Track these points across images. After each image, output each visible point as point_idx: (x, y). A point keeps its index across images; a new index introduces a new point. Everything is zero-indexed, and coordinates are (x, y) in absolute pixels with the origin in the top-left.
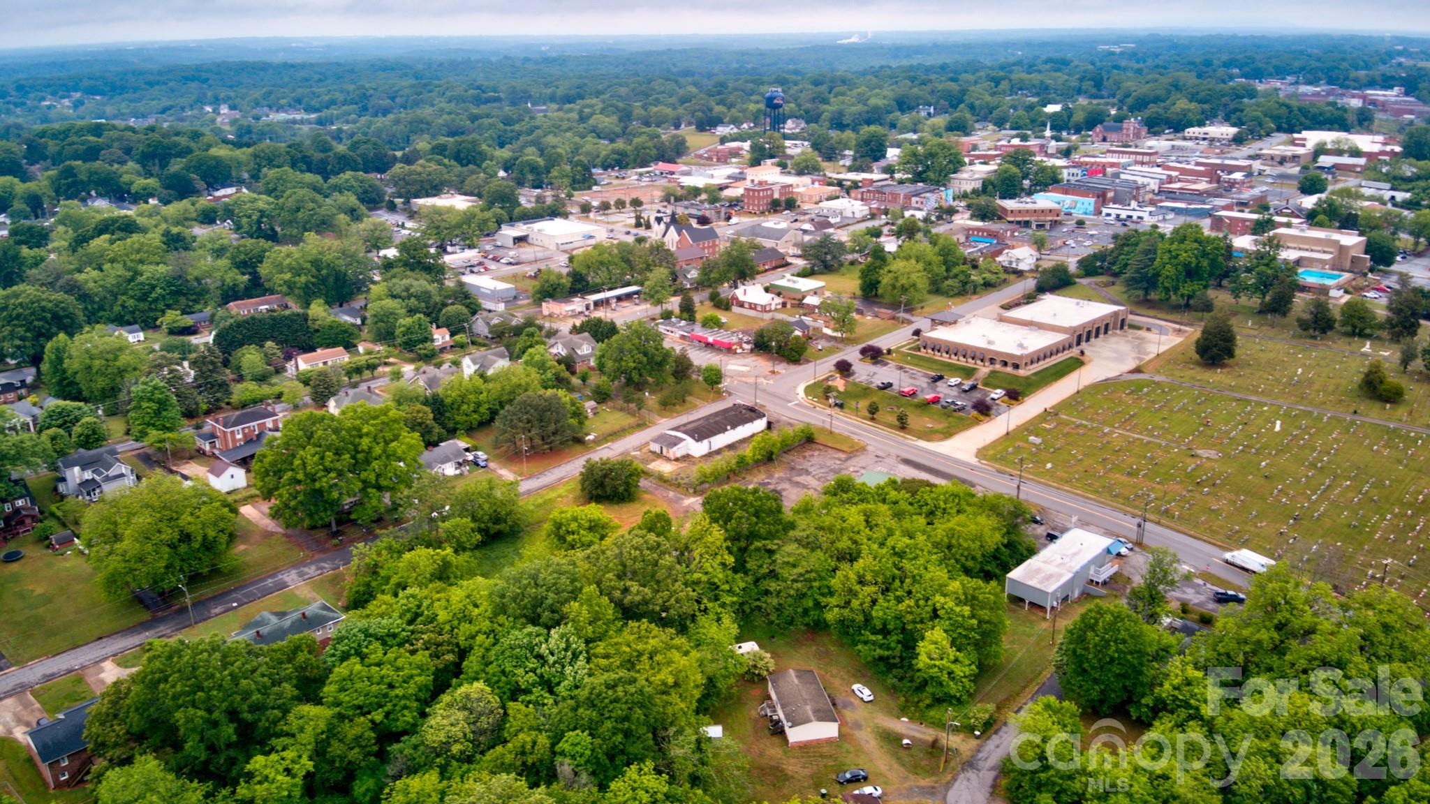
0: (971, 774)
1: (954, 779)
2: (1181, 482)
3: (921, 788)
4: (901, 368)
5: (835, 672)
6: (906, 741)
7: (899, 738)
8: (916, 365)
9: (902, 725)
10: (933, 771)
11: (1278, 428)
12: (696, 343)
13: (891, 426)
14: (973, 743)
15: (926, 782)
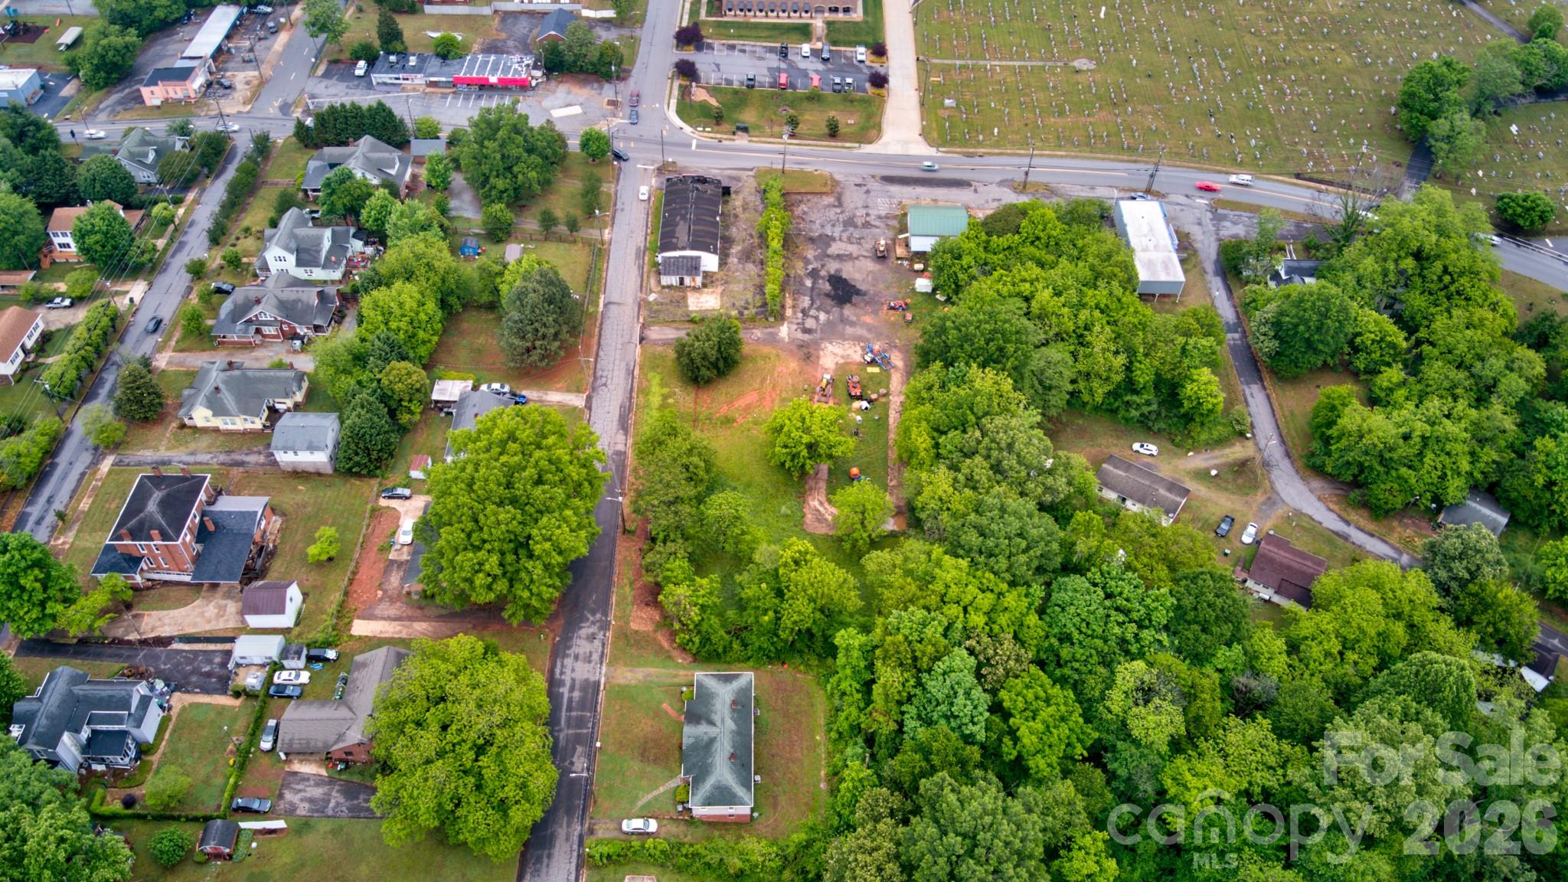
0: (1275, 474)
1: (1272, 483)
2: (1101, 108)
3: (1264, 503)
4: (732, 47)
5: (1104, 442)
6: (1214, 472)
7: (1207, 471)
8: (740, 37)
9: (1196, 461)
10: (1254, 485)
11: (1102, 15)
12: (463, 88)
13: (819, 138)
14: (1250, 444)
15: (1260, 497)
